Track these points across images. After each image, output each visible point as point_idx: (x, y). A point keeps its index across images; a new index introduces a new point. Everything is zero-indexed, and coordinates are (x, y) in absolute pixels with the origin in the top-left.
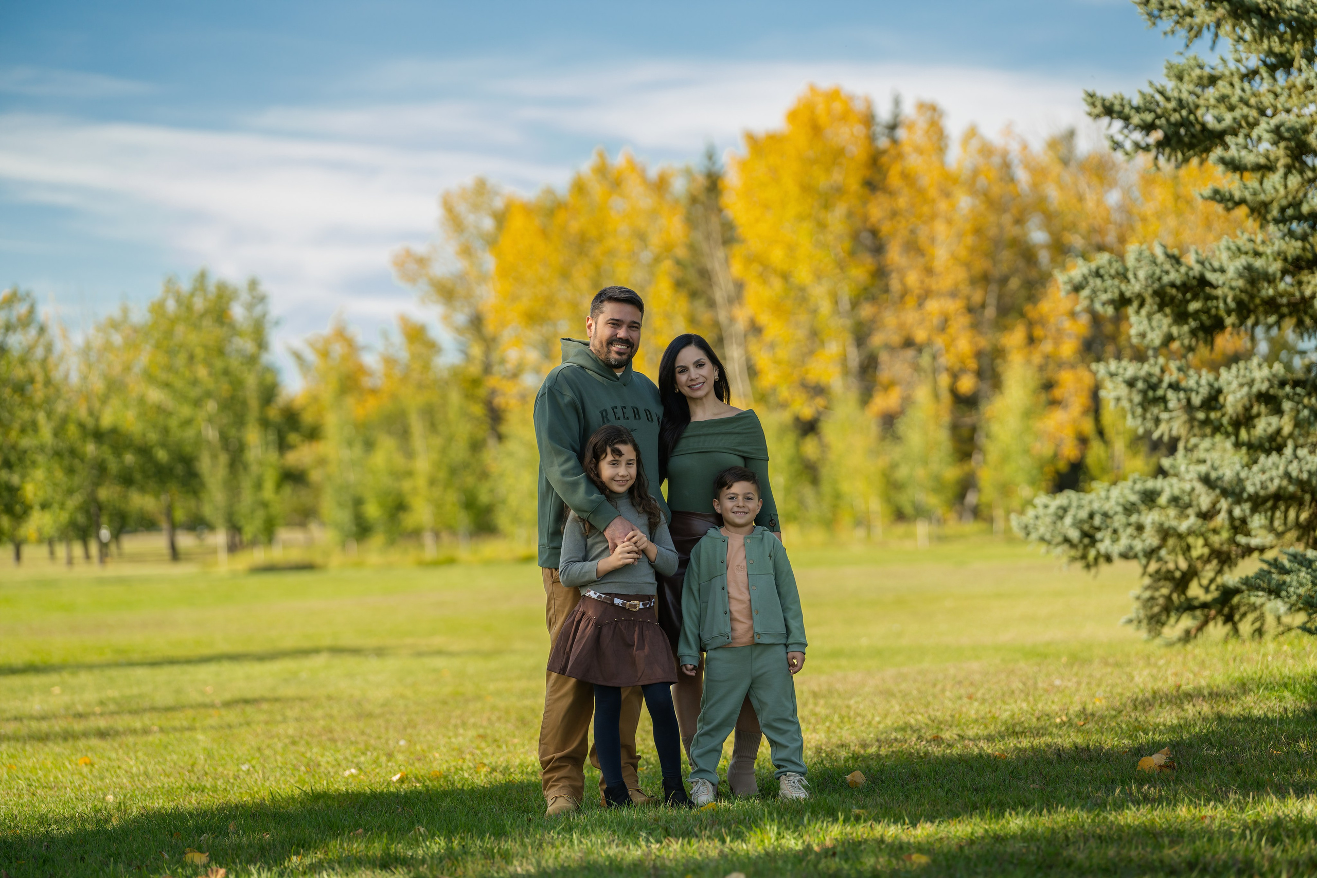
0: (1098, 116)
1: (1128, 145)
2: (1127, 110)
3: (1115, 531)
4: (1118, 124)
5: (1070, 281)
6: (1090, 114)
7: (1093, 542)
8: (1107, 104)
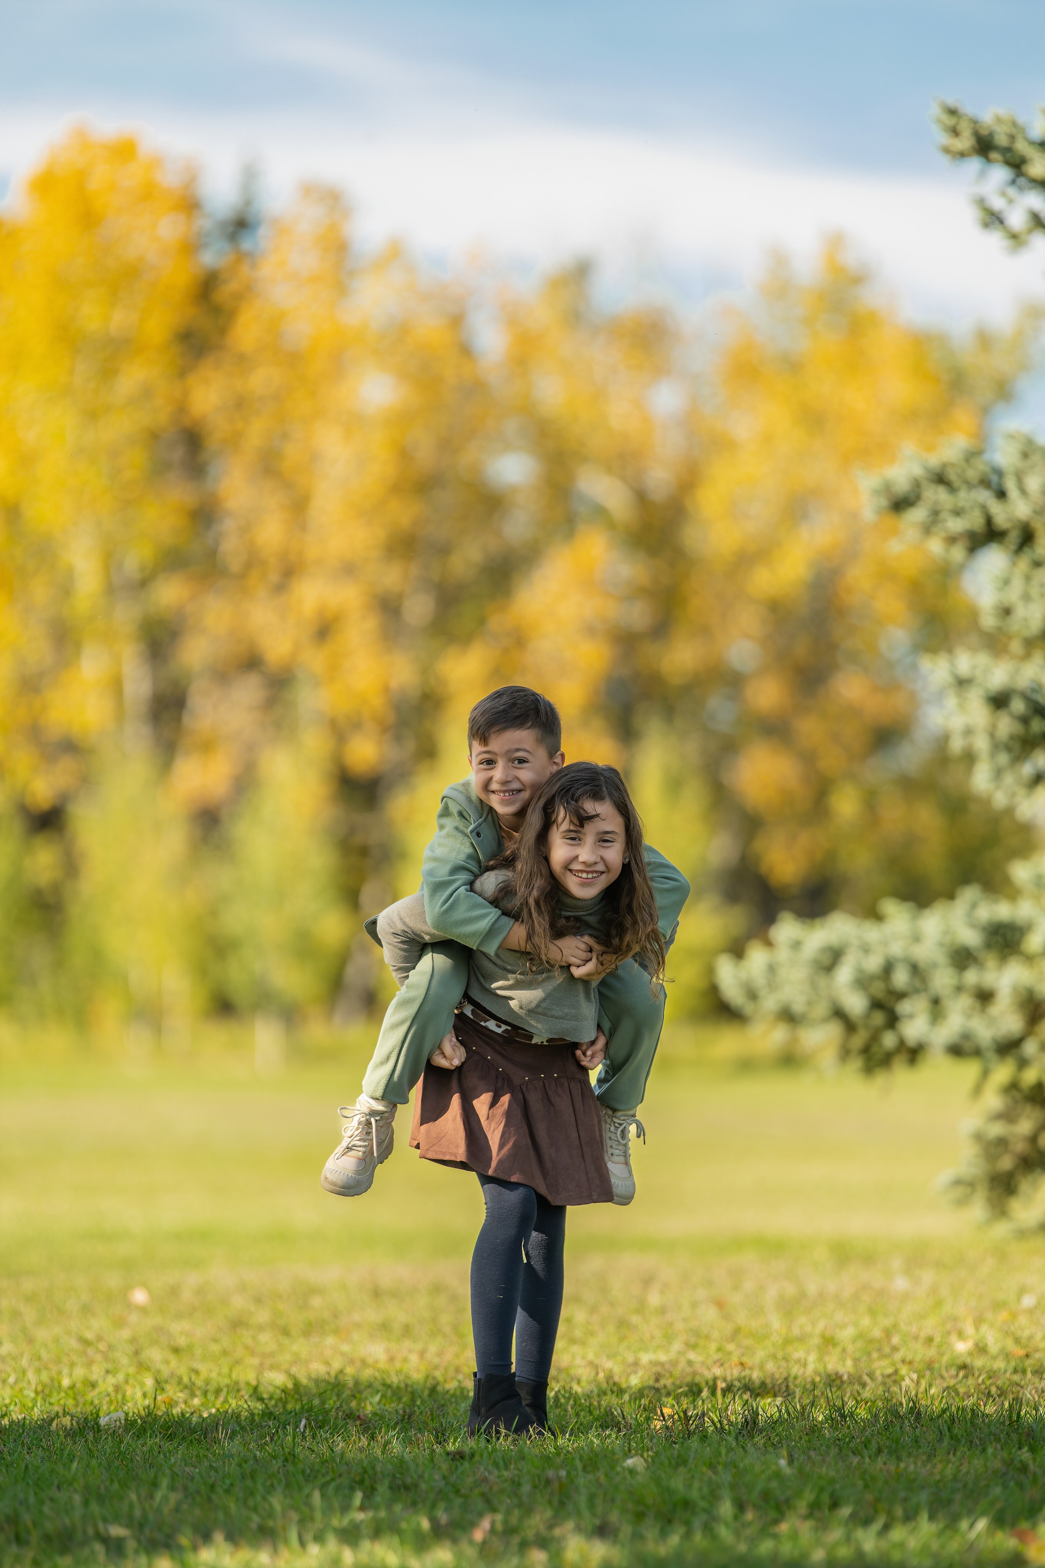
0: (962, 155)
1: (1017, 219)
2: (1021, 147)
3: (936, 1002)
4: (1000, 174)
5: (887, 488)
6: (946, 150)
7: (893, 1020)
8: (984, 132)
